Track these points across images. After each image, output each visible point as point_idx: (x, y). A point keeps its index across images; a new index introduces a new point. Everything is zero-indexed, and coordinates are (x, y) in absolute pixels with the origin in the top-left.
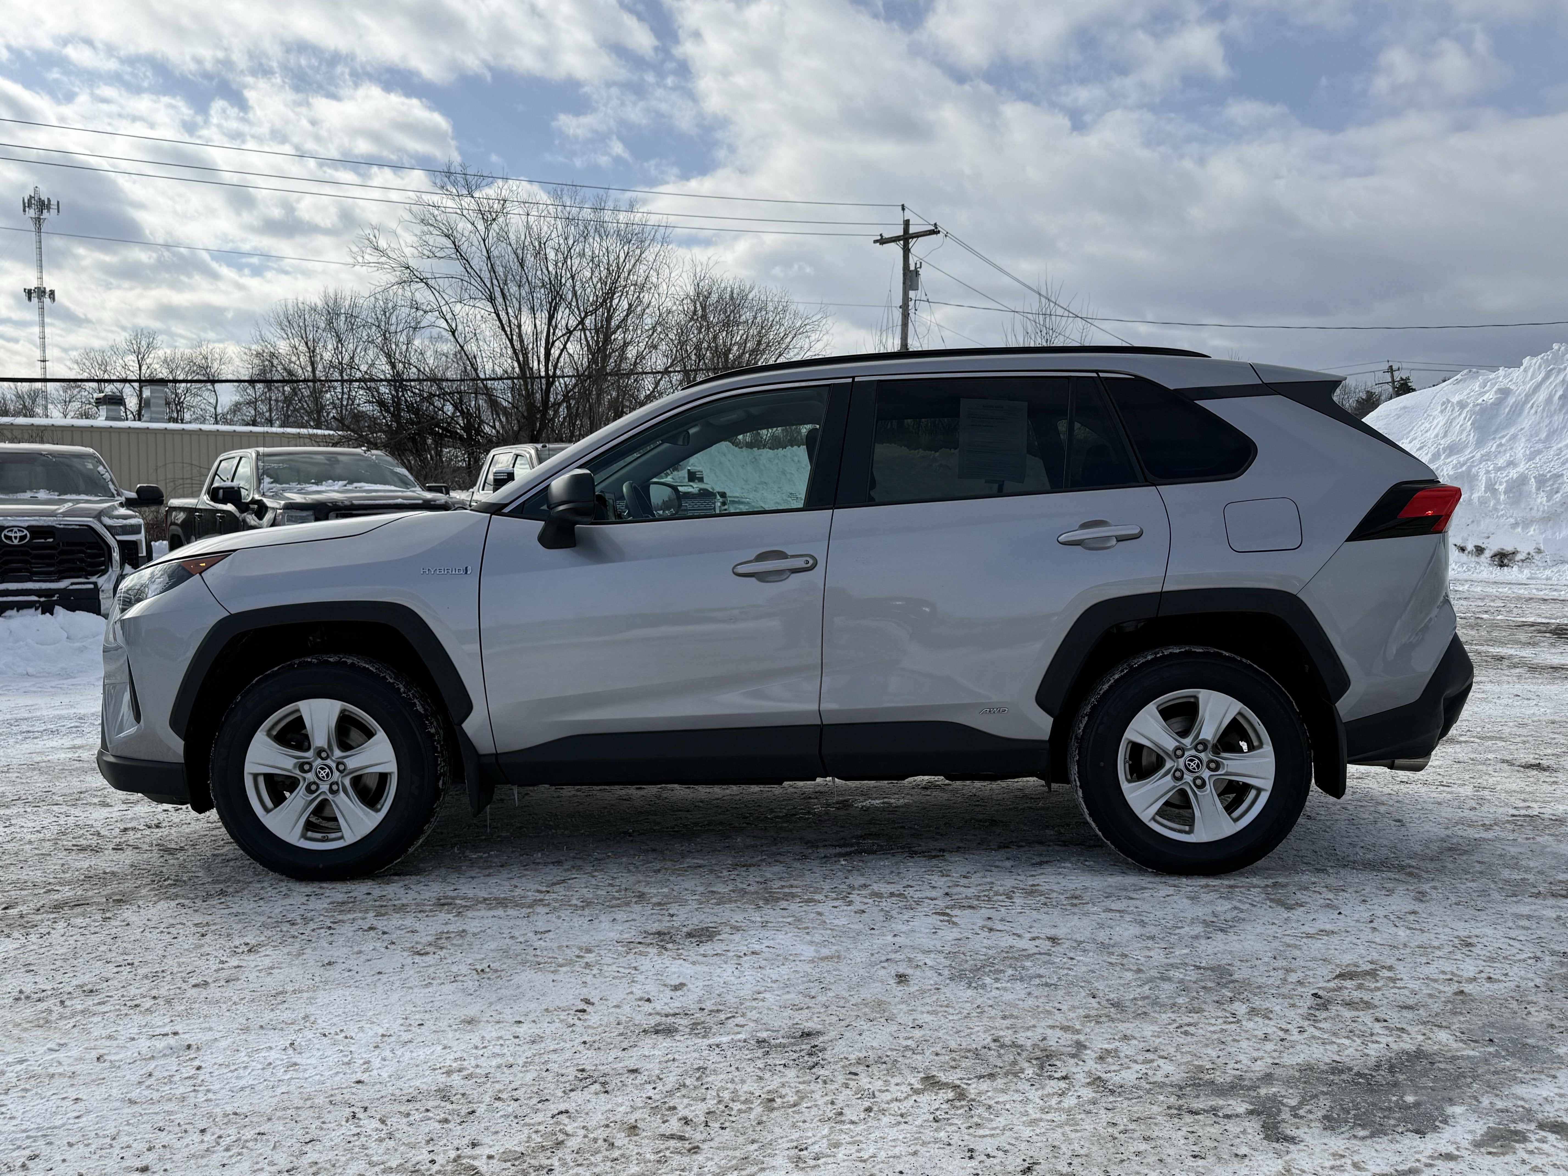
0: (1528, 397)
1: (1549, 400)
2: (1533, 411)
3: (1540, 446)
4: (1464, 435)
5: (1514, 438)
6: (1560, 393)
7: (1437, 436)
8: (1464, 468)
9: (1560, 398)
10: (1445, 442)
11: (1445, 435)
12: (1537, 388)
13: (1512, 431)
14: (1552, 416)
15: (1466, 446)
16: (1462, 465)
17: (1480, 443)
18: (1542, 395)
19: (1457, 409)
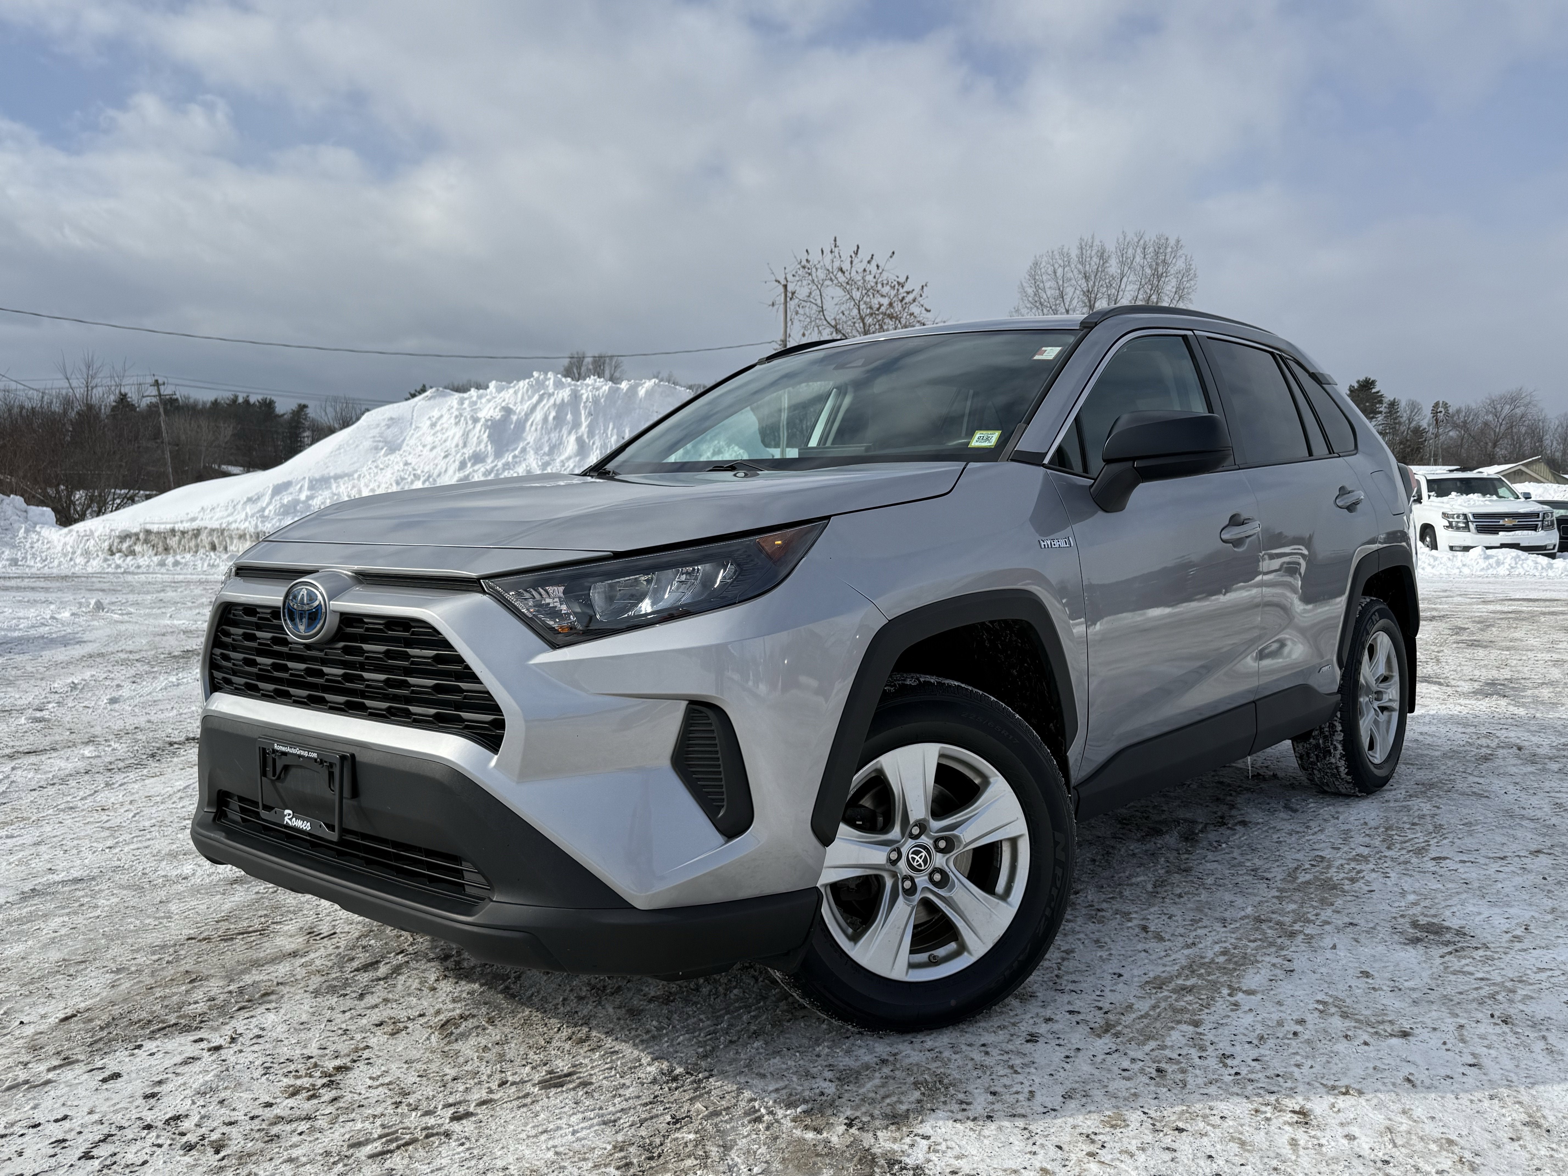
0: (527, 415)
1: (545, 419)
2: (533, 428)
3: (547, 458)
4: (482, 446)
5: (524, 450)
6: (553, 414)
7: (457, 446)
8: (492, 475)
9: (554, 418)
10: (468, 451)
11: (465, 445)
12: (533, 409)
13: (521, 445)
14: (549, 433)
15: (487, 456)
16: (490, 473)
17: (498, 455)
18: (538, 416)
19: (470, 422)
